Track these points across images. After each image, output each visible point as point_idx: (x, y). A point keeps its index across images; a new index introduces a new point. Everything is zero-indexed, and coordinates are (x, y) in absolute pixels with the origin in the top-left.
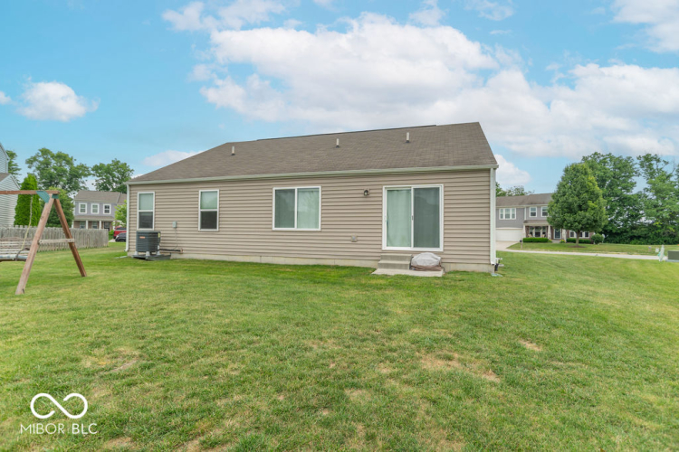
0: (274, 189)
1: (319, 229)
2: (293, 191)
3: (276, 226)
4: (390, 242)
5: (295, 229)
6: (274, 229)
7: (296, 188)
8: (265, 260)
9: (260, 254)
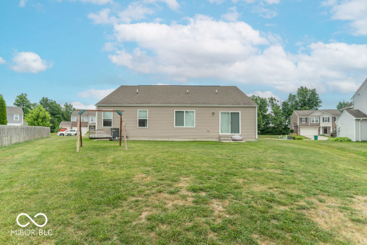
0: (175, 111)
1: (195, 127)
2: (183, 112)
3: (176, 125)
4: (222, 132)
5: (184, 127)
6: (175, 127)
7: (184, 111)
8: (170, 140)
9: (168, 137)
